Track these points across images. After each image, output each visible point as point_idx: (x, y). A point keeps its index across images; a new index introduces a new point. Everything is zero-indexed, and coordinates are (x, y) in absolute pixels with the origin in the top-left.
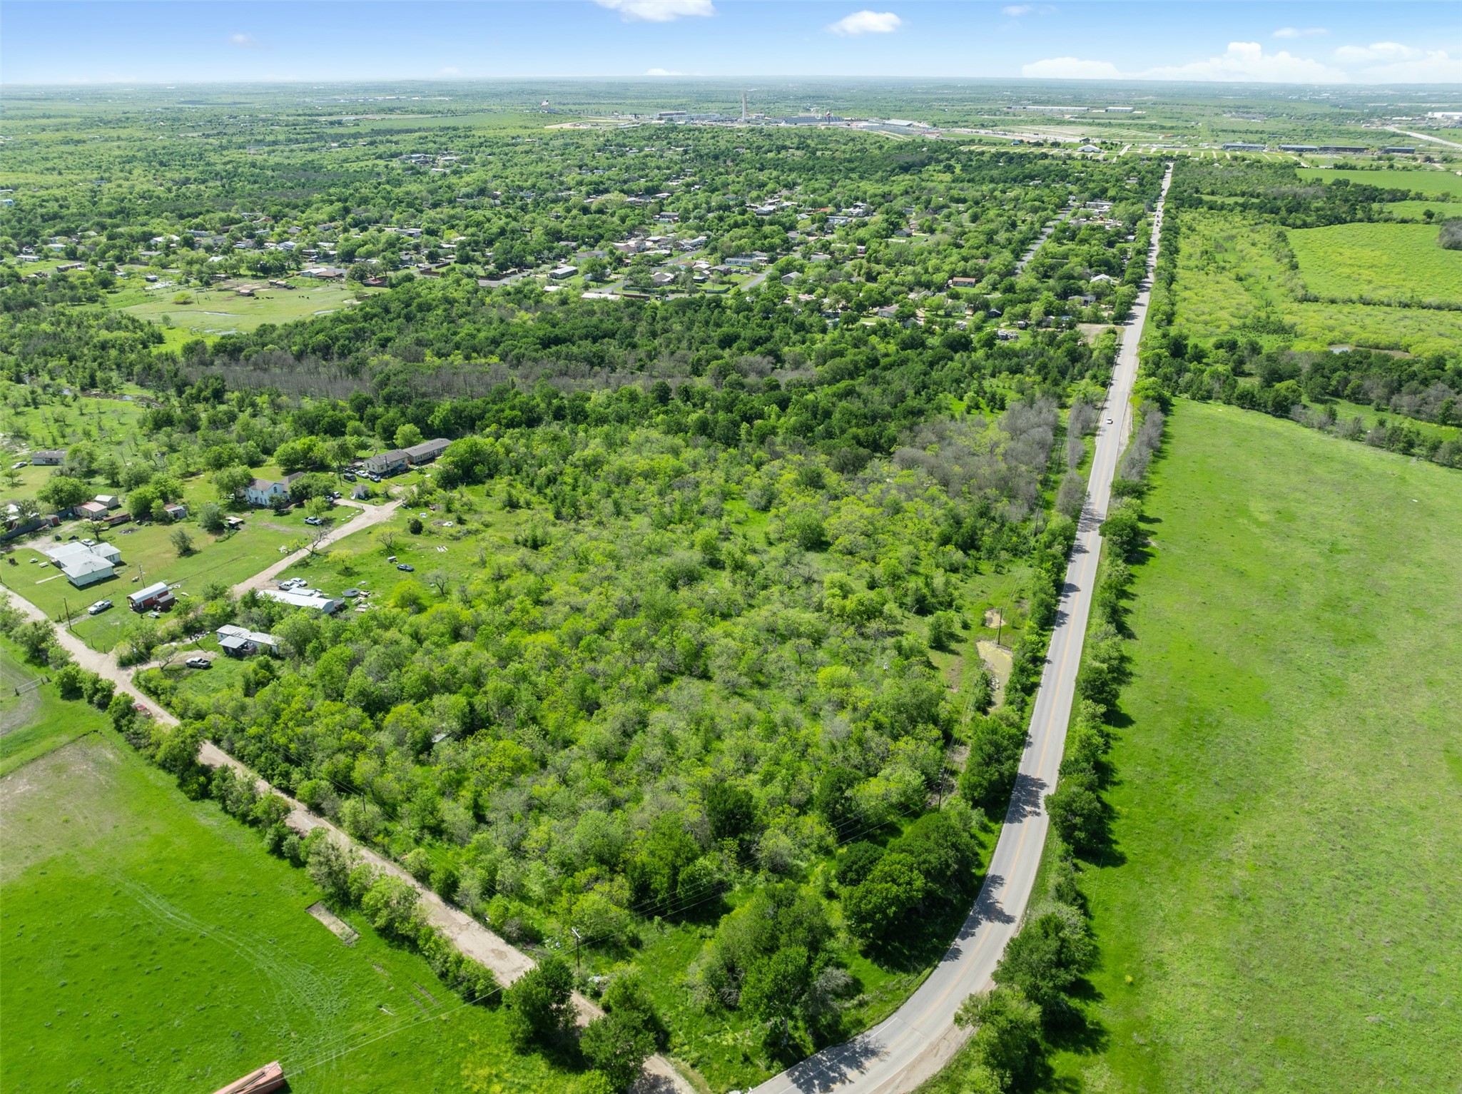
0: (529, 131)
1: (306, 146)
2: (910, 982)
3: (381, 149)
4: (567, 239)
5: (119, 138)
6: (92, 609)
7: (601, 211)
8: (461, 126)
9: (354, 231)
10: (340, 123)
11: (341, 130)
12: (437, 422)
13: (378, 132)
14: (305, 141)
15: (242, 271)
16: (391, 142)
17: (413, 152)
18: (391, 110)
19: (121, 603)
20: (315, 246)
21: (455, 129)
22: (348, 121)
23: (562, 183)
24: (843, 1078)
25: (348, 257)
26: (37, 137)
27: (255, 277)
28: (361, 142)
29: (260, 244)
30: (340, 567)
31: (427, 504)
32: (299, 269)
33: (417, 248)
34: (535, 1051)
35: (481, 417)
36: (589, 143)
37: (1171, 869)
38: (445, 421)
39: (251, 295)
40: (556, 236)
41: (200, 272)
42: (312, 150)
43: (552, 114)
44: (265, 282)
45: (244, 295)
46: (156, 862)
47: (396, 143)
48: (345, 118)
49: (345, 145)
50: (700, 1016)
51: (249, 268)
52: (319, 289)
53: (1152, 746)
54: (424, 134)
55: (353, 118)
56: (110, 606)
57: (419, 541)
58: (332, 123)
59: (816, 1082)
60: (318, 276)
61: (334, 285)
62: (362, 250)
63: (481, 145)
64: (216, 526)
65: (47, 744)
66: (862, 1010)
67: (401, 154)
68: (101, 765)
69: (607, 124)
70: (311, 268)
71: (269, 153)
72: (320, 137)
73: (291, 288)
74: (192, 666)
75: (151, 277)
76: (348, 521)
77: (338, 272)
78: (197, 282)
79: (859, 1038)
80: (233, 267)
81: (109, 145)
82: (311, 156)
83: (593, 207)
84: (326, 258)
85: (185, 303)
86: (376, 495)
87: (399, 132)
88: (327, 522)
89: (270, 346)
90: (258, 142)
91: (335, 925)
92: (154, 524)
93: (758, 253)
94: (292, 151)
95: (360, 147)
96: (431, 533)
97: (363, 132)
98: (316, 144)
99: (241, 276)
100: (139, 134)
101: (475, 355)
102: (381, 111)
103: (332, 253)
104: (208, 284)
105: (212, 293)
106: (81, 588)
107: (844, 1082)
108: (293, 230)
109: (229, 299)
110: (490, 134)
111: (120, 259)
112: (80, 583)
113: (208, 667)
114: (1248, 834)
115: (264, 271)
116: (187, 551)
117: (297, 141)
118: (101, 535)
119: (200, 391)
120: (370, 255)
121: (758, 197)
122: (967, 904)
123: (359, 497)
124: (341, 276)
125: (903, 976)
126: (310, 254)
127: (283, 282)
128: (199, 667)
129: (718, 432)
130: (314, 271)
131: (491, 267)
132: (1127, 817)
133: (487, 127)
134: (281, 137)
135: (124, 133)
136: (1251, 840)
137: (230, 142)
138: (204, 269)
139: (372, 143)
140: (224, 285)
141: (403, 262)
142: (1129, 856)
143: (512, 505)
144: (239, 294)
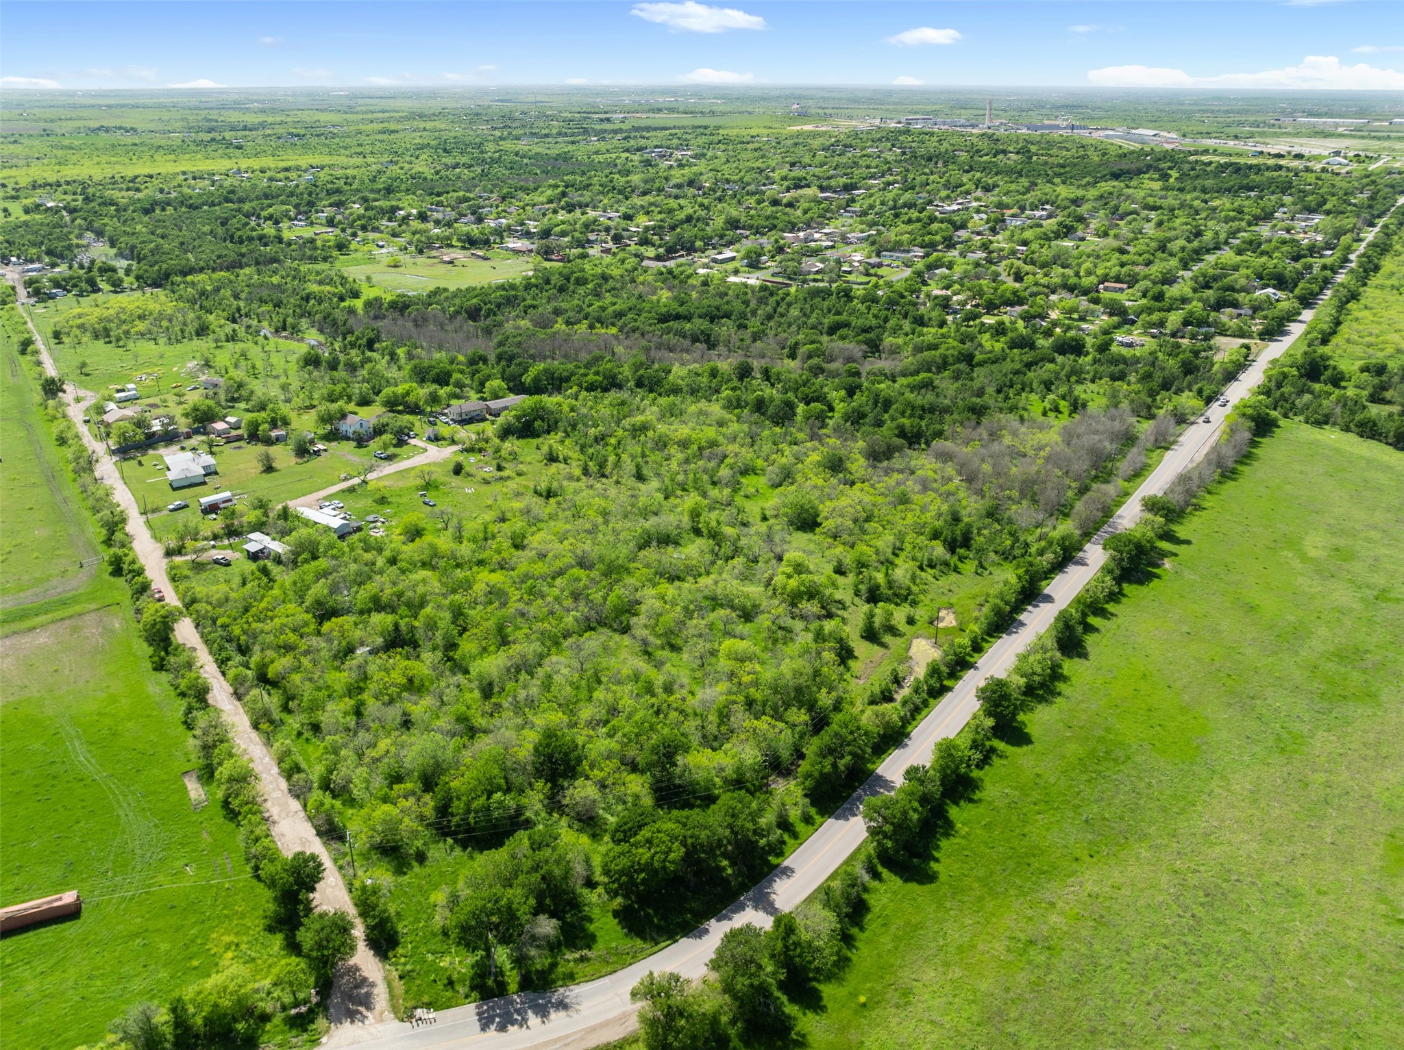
0: (770, 131)
1: (570, 139)
2: (642, 950)
3: (632, 143)
4: (744, 228)
5: (425, 129)
6: (171, 507)
7: (790, 205)
8: (712, 125)
9: (561, 213)
10: (608, 120)
11: (606, 126)
12: (529, 380)
13: (637, 129)
14: (572, 135)
15: (454, 243)
16: (644, 137)
17: (656, 147)
18: (660, 110)
19: (194, 506)
20: (522, 224)
21: (706, 128)
22: (617, 119)
23: (768, 178)
24: (523, 1022)
25: (545, 234)
26: (362, 127)
27: (463, 248)
28: (619, 136)
29: (480, 220)
30: (378, 496)
31: (480, 450)
32: (501, 243)
33: (607, 230)
34: (280, 931)
35: (567, 380)
36: (816, 143)
37: (980, 899)
38: (536, 380)
39: (451, 262)
40: (734, 224)
41: (419, 241)
42: (573, 142)
43: (800, 117)
44: (468, 253)
45: (445, 262)
46: (99, 714)
47: (648, 138)
48: (615, 116)
49: (603, 139)
50: (434, 935)
51: (459, 240)
52: (508, 261)
53: (1037, 770)
54: (673, 131)
55: (623, 116)
56: (186, 506)
57: (455, 481)
58: (601, 120)
59: (497, 1020)
60: (513, 250)
61: (522, 259)
62: (557, 229)
63: (719, 142)
64: (303, 451)
65: (78, 608)
66: (581, 965)
67: (646, 148)
68: (108, 631)
69: (844, 126)
70: (512, 243)
71: (536, 144)
72: (586, 132)
73: (488, 259)
74: (216, 562)
75: (381, 243)
76: (408, 458)
77: (531, 247)
78: (414, 250)
79: (561, 990)
80: (448, 238)
81: (414, 135)
82: (569, 148)
83: (784, 201)
84: (528, 235)
85: (395, 266)
86: (444, 439)
87: (655, 129)
88: (390, 458)
89: (433, 306)
90: (533, 134)
91: (195, 790)
92: (260, 444)
93: (916, 249)
94: (556, 143)
95: (615, 141)
96: (469, 475)
97: (624, 128)
98: (580, 138)
99: (452, 246)
100: (443, 126)
101: (598, 325)
102: (653, 110)
103: (533, 230)
104: (421, 252)
105: (421, 260)
106: (175, 489)
107: (521, 1026)
108: (512, 209)
109: (433, 265)
110: (734, 132)
111: (364, 228)
112: (175, 485)
113: (228, 564)
114: (1090, 880)
115: (471, 242)
116: (269, 469)
117: (565, 135)
118: (215, 449)
119: (360, 338)
120: (564, 234)
121: (948, 197)
122: (744, 888)
123: (429, 439)
124: (531, 251)
125: (639, 943)
126: (517, 231)
127: (483, 254)
128: (221, 564)
129: (771, 411)
130: (512, 246)
131: (661, 250)
132: (963, 837)
133: (734, 129)
134: (554, 131)
135: (429, 125)
136: (1089, 887)
137: (510, 134)
138: (424, 239)
139: (626, 138)
140: (434, 253)
141: (589, 242)
142: (943, 877)
143: (552, 459)
144: (442, 262)
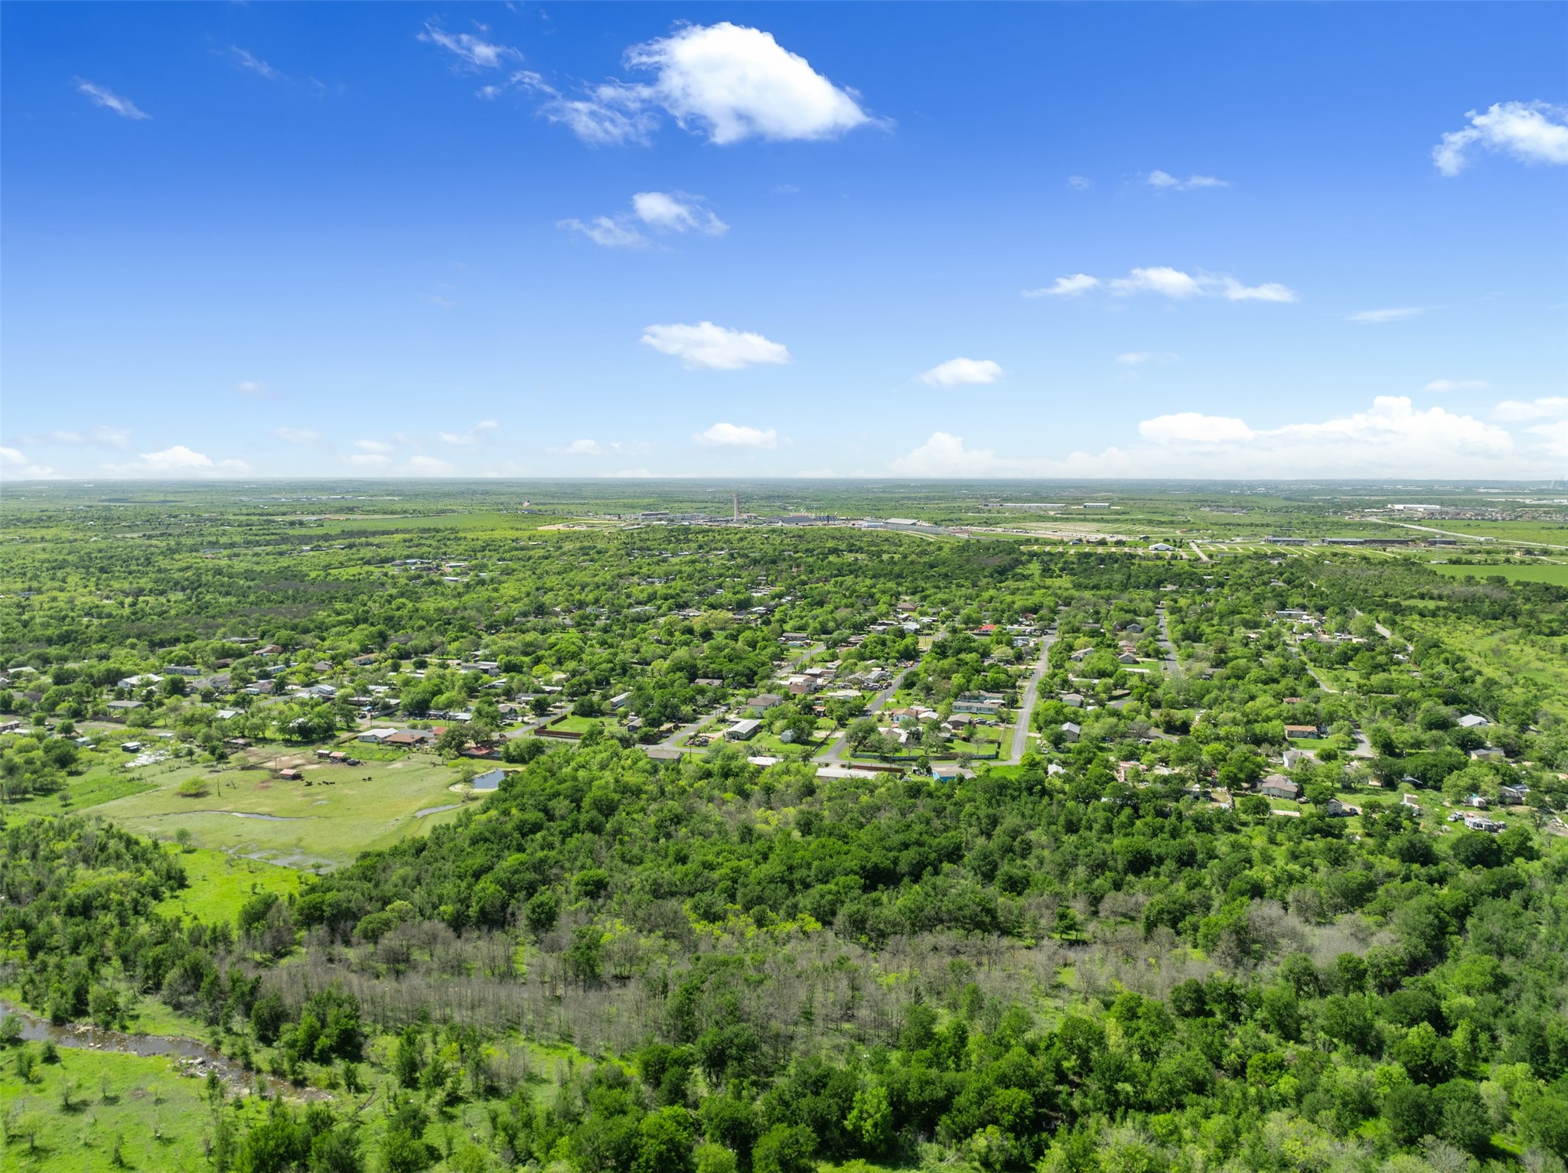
0: (527, 534)
1: (270, 548)
3: (367, 553)
8: (441, 527)
9: (407, 667)
10: (301, 523)
11: (303, 531)
12: (868, 1125)
13: (351, 534)
14: (268, 543)
15: (268, 734)
16: (371, 545)
17: (408, 557)
18: (351, 510)
20: (365, 692)
21: (438, 530)
22: (310, 522)
25: (419, 709)
27: (288, 743)
28: (338, 544)
29: (280, 688)
32: (350, 729)
33: (509, 694)
39: (296, 777)
41: (208, 738)
42: (281, 554)
43: (535, 515)
44: (309, 751)
45: (285, 777)
47: (378, 546)
48: (305, 518)
49: (317, 548)
51: (282, 730)
52: (398, 765)
54: (408, 536)
55: (314, 518)
58: (292, 524)
60: (387, 742)
61: (417, 758)
63: (483, 549)
67: (393, 559)
71: (230, 557)
72: (285, 540)
73: (354, 764)
75: (131, 744)
77: (419, 734)
78: (206, 754)
80: (256, 727)
81: (32, 547)
82: (284, 562)
84: (388, 711)
85: (197, 795)
87: (374, 534)
89: (398, 903)
90: (214, 545)
94: (256, 555)
95: (337, 551)
97: (333, 533)
98: (284, 547)
100: (67, 535)
102: (340, 510)
103: (393, 702)
104: (222, 757)
108: (320, 666)
109: (264, 785)
110: (484, 536)
111: (78, 714)
115: (307, 736)
117: (258, 544)
119: (313, 1036)
124: (422, 741)
126: (361, 704)
127: (339, 754)
130: (381, 733)
131: (638, 724)
133: (474, 529)
134: (237, 539)
135: (49, 533)
137: (178, 544)
138: (214, 732)
139: (351, 546)
140: (247, 758)
141: (504, 716)
144: (276, 775)
